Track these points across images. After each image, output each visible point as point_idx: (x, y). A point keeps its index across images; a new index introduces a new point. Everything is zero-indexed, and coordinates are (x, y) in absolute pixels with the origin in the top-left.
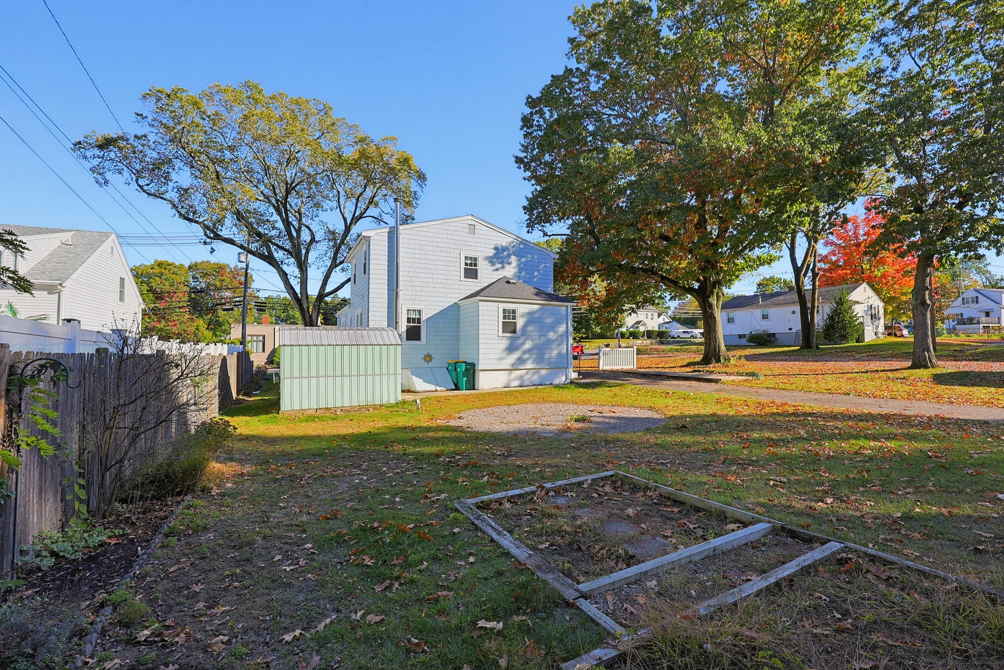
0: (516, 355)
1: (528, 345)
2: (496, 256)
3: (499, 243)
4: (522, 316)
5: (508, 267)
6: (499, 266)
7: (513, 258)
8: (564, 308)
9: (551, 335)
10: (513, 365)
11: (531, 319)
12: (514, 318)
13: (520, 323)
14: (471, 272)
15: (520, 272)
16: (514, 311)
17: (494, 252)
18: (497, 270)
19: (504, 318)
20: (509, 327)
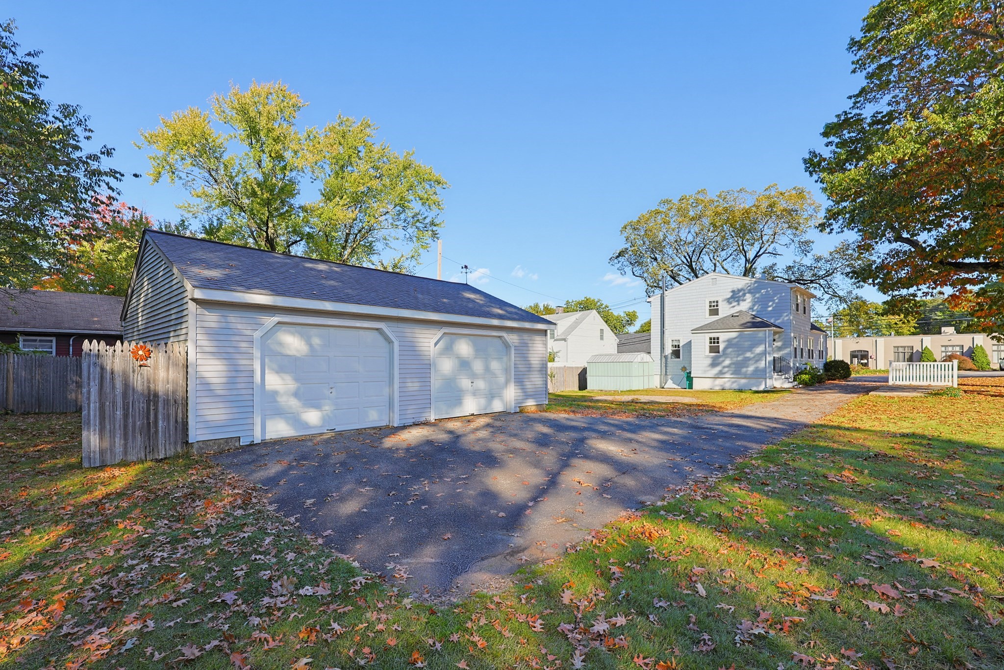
0: (718, 369)
1: (727, 362)
2: (732, 297)
3: (735, 286)
4: (724, 342)
5: (742, 303)
6: (736, 304)
7: (748, 296)
8: (763, 332)
9: (748, 355)
10: (717, 374)
11: (730, 343)
12: (718, 343)
13: (722, 346)
14: (714, 311)
15: (754, 305)
16: (718, 338)
17: (731, 294)
18: (734, 307)
19: (711, 343)
20: (714, 349)
